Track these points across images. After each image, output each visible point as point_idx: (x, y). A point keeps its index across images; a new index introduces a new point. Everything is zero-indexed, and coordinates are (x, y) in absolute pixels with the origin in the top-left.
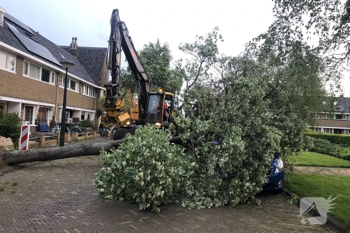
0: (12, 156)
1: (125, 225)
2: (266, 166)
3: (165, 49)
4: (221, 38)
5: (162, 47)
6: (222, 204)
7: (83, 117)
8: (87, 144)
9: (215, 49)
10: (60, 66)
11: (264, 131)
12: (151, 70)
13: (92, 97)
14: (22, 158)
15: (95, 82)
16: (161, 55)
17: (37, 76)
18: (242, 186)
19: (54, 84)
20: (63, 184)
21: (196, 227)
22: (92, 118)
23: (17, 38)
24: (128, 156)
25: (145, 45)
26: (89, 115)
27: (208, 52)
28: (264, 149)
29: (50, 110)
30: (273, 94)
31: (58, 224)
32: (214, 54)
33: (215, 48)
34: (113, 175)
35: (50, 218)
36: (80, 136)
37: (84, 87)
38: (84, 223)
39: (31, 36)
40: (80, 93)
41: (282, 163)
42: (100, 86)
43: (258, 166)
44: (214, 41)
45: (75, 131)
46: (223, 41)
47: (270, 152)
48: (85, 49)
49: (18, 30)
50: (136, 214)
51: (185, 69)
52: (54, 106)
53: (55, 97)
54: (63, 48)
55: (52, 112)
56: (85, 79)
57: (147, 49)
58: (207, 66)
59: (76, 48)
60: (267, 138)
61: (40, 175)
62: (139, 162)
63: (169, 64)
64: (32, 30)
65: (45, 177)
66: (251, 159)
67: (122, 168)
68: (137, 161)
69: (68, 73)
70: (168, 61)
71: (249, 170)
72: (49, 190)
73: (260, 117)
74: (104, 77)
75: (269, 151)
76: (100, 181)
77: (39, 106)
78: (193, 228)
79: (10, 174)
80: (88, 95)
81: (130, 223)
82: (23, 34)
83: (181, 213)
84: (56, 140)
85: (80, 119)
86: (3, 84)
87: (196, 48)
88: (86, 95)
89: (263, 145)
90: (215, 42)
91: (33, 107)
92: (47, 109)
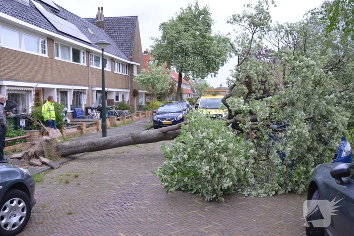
0: (64, 147)
1: (193, 213)
2: (332, 150)
3: (205, 12)
4: (273, 3)
5: (201, 9)
6: (286, 191)
7: (117, 98)
8: (135, 132)
9: (267, 17)
10: (90, 44)
11: (329, 112)
12: (190, 38)
13: (125, 74)
14: (73, 149)
15: (127, 57)
16: (200, 19)
17: (68, 56)
18: (307, 172)
19: (85, 64)
20: (120, 175)
21: (261, 215)
22: (127, 98)
23: (45, 18)
24: (189, 150)
25: (182, 9)
26: (123, 96)
27: (259, 21)
28: (331, 134)
29: (84, 93)
30: (339, 66)
31: (131, 214)
32: (267, 23)
33: (267, 15)
34: (175, 169)
35: (122, 208)
36: (118, 120)
37: (116, 64)
38: (155, 212)
39: (57, 12)
40: (112, 72)
41: (350, 146)
42: (132, 61)
43: (323, 151)
44: (265, 7)
45: (112, 115)
46: (275, 6)
47: (338, 137)
48: (113, 20)
49: (44, 7)
50: (200, 203)
51: (234, 43)
52: (87, 88)
53: (87, 78)
54: (89, 21)
55: (86, 96)
56: (116, 55)
57: (183, 13)
58: (260, 38)
59: (103, 20)
60: (333, 122)
61: (94, 166)
62: (201, 155)
63: (210, 29)
64: (57, 5)
65: (100, 168)
66: (315, 144)
67: (184, 162)
68: (198, 154)
69: (105, 53)
70: (209, 25)
71: (314, 156)
72: (110, 181)
73: (325, 99)
74: (136, 50)
75: (336, 136)
76: (163, 175)
77: (73, 91)
78: (259, 216)
79: (66, 166)
80: (121, 73)
81: (197, 212)
82: (50, 11)
83: (244, 201)
84: (96, 127)
85: (115, 101)
86: (37, 70)
87: (245, 18)
88: (118, 73)
89: (330, 129)
90: (267, 9)
91: (67, 92)
92: (81, 93)
